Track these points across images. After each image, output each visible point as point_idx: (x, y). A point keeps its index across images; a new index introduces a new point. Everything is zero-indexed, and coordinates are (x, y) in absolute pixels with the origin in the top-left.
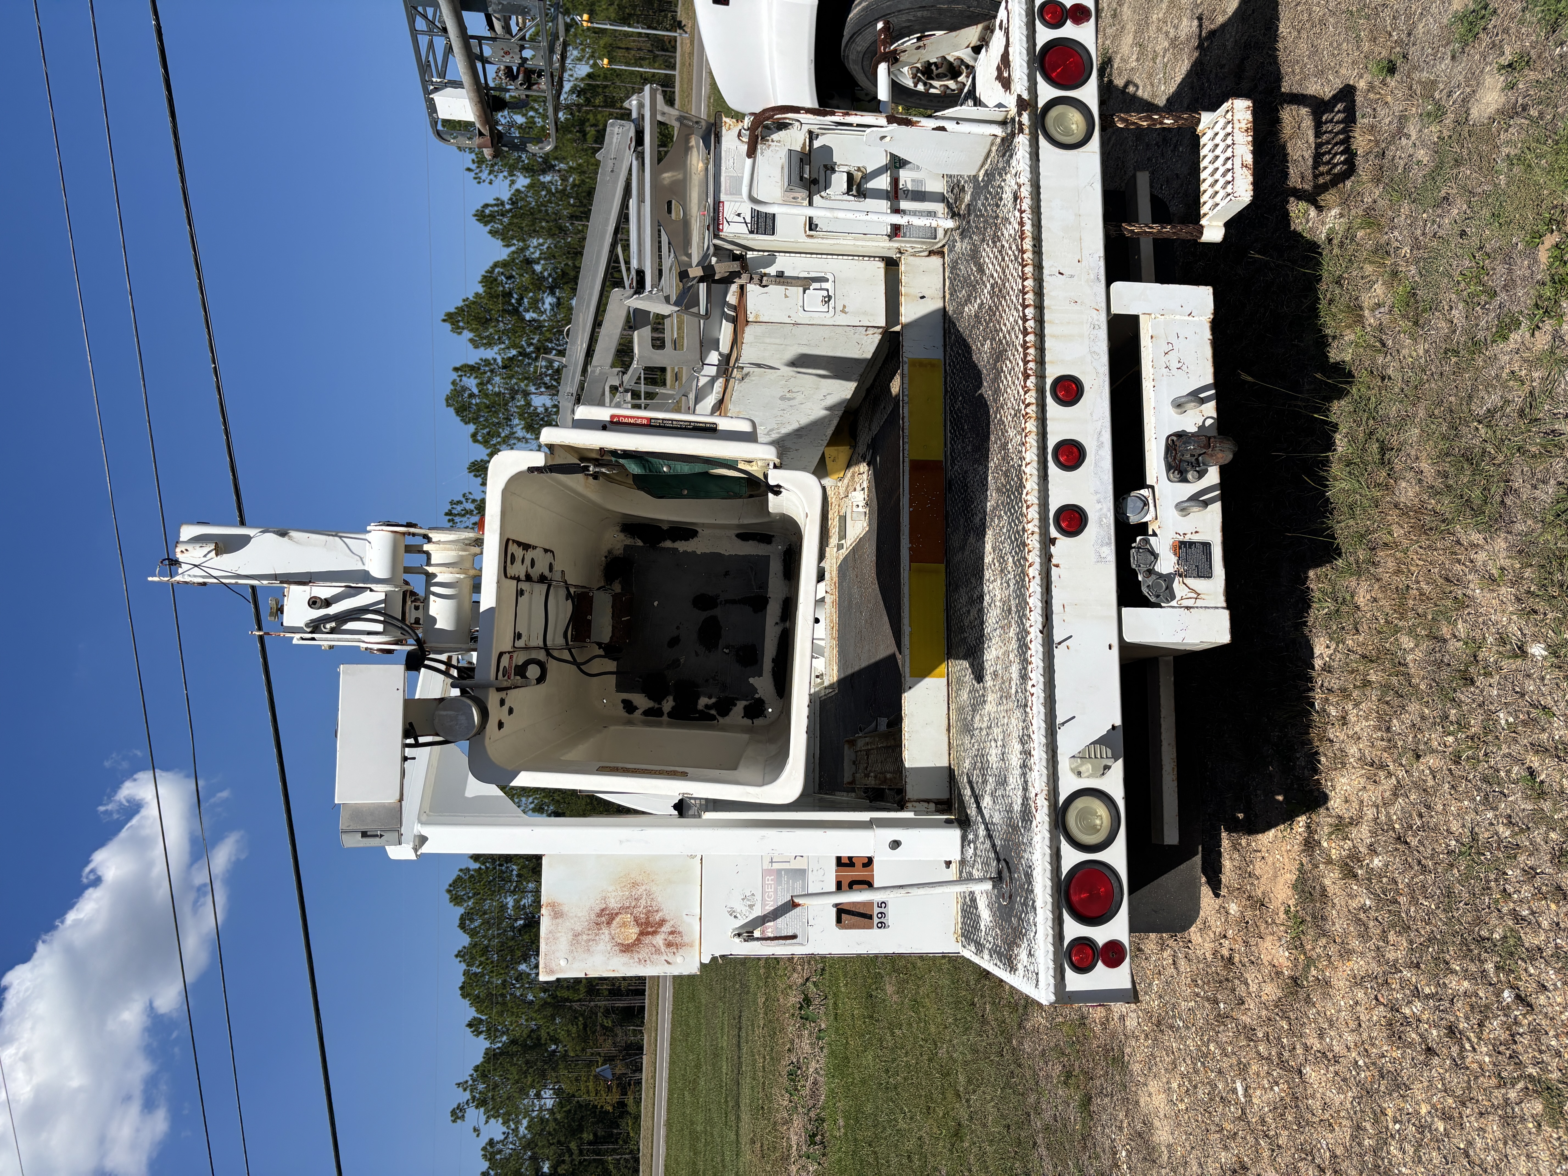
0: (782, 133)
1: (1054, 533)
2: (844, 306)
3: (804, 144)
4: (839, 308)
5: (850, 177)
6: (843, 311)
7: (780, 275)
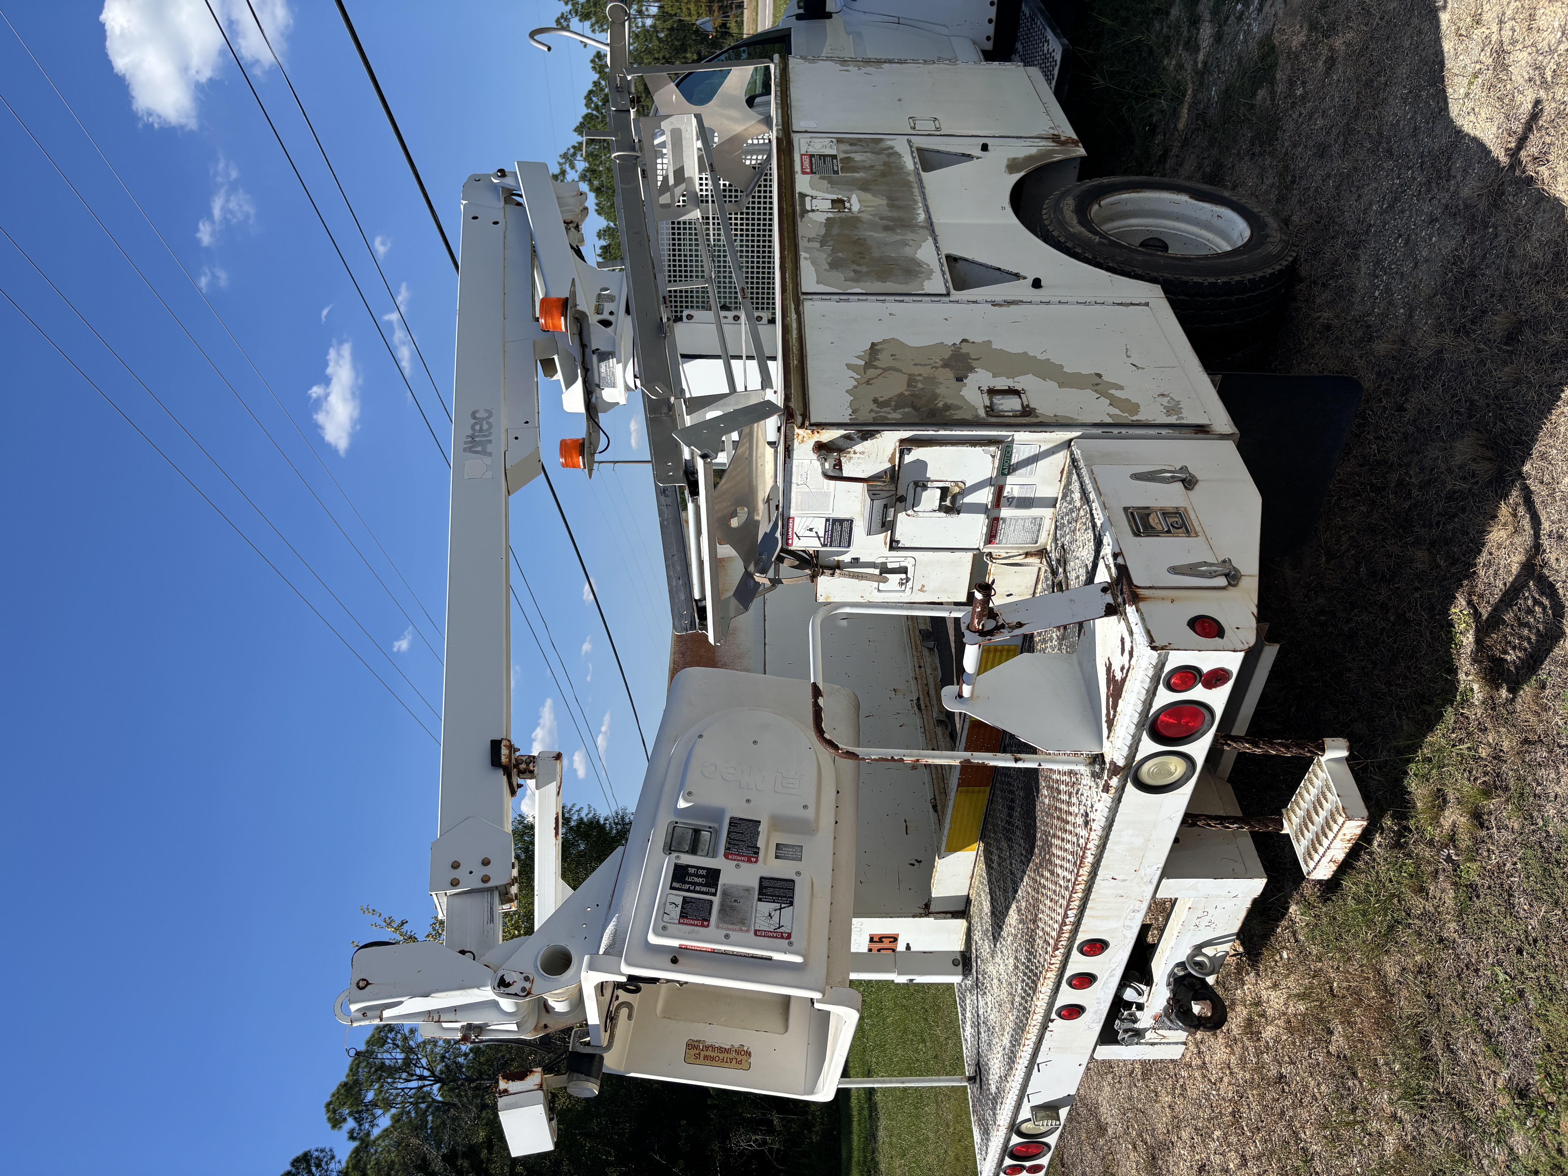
0: (868, 444)
1: (1053, 1016)
2: (923, 586)
3: (893, 455)
4: (917, 587)
5: (944, 491)
6: (921, 590)
7: (856, 562)
